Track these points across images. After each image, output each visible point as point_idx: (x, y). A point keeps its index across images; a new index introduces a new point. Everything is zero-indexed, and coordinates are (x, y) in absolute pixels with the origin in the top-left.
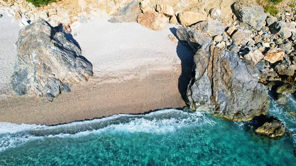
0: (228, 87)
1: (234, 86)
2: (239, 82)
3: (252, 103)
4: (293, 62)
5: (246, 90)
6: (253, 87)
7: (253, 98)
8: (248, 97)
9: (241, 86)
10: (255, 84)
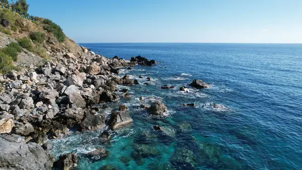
0: (6, 167)
1: (11, 160)
2: (12, 154)
3: (40, 160)
4: (24, 122)
5: (25, 156)
6: (27, 149)
7: (37, 156)
8: (32, 158)
9: (17, 155)
10: (26, 146)
